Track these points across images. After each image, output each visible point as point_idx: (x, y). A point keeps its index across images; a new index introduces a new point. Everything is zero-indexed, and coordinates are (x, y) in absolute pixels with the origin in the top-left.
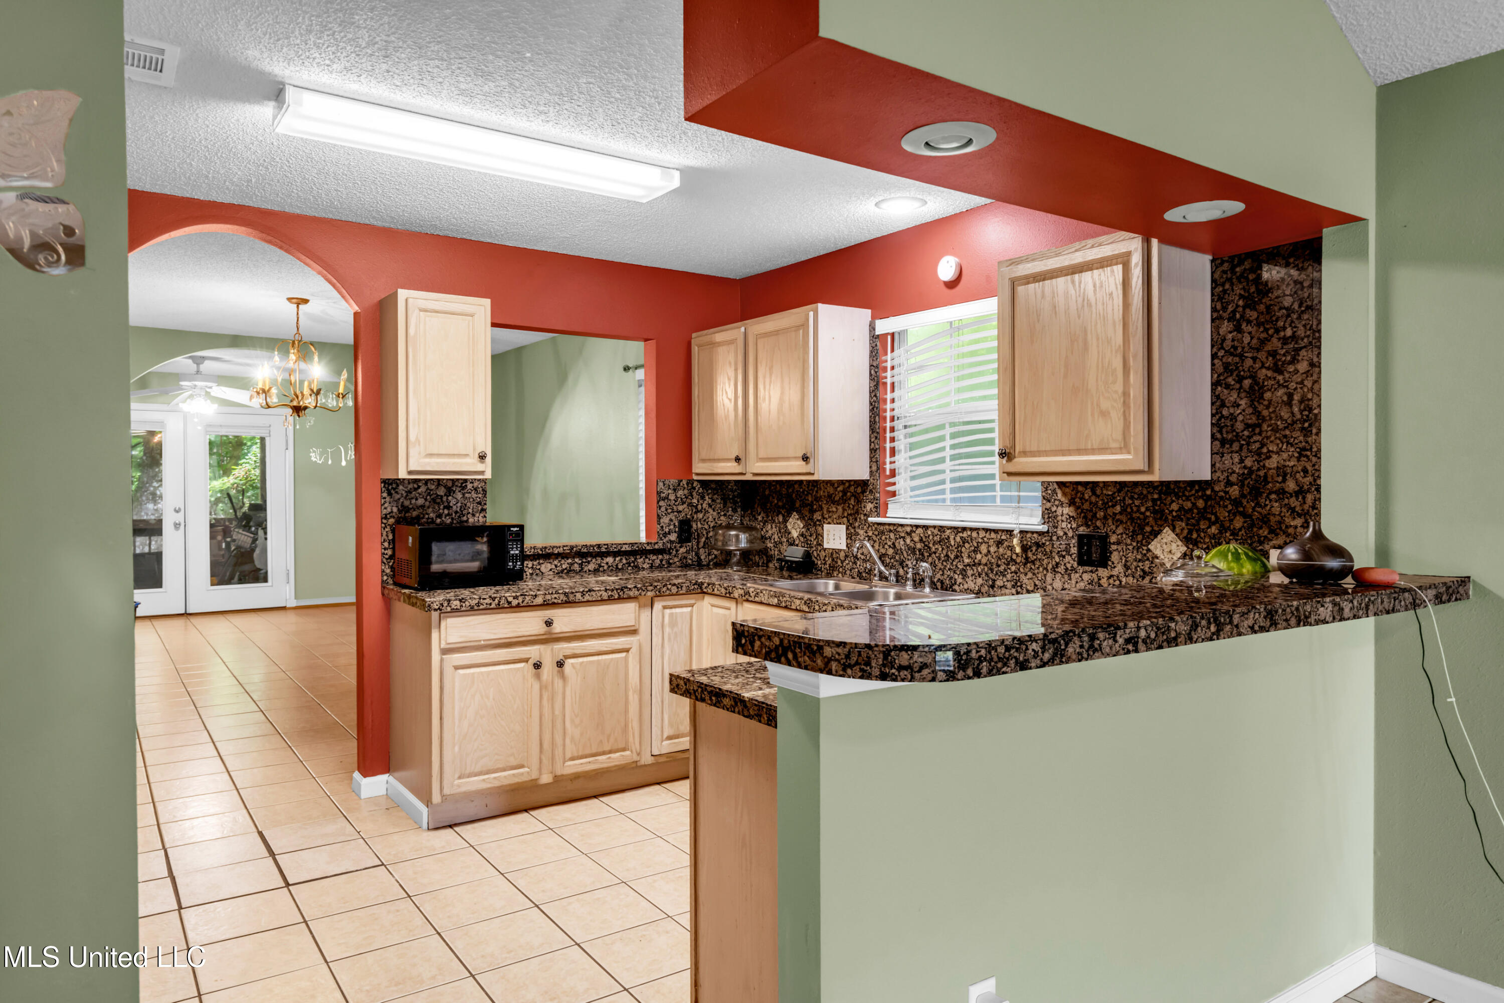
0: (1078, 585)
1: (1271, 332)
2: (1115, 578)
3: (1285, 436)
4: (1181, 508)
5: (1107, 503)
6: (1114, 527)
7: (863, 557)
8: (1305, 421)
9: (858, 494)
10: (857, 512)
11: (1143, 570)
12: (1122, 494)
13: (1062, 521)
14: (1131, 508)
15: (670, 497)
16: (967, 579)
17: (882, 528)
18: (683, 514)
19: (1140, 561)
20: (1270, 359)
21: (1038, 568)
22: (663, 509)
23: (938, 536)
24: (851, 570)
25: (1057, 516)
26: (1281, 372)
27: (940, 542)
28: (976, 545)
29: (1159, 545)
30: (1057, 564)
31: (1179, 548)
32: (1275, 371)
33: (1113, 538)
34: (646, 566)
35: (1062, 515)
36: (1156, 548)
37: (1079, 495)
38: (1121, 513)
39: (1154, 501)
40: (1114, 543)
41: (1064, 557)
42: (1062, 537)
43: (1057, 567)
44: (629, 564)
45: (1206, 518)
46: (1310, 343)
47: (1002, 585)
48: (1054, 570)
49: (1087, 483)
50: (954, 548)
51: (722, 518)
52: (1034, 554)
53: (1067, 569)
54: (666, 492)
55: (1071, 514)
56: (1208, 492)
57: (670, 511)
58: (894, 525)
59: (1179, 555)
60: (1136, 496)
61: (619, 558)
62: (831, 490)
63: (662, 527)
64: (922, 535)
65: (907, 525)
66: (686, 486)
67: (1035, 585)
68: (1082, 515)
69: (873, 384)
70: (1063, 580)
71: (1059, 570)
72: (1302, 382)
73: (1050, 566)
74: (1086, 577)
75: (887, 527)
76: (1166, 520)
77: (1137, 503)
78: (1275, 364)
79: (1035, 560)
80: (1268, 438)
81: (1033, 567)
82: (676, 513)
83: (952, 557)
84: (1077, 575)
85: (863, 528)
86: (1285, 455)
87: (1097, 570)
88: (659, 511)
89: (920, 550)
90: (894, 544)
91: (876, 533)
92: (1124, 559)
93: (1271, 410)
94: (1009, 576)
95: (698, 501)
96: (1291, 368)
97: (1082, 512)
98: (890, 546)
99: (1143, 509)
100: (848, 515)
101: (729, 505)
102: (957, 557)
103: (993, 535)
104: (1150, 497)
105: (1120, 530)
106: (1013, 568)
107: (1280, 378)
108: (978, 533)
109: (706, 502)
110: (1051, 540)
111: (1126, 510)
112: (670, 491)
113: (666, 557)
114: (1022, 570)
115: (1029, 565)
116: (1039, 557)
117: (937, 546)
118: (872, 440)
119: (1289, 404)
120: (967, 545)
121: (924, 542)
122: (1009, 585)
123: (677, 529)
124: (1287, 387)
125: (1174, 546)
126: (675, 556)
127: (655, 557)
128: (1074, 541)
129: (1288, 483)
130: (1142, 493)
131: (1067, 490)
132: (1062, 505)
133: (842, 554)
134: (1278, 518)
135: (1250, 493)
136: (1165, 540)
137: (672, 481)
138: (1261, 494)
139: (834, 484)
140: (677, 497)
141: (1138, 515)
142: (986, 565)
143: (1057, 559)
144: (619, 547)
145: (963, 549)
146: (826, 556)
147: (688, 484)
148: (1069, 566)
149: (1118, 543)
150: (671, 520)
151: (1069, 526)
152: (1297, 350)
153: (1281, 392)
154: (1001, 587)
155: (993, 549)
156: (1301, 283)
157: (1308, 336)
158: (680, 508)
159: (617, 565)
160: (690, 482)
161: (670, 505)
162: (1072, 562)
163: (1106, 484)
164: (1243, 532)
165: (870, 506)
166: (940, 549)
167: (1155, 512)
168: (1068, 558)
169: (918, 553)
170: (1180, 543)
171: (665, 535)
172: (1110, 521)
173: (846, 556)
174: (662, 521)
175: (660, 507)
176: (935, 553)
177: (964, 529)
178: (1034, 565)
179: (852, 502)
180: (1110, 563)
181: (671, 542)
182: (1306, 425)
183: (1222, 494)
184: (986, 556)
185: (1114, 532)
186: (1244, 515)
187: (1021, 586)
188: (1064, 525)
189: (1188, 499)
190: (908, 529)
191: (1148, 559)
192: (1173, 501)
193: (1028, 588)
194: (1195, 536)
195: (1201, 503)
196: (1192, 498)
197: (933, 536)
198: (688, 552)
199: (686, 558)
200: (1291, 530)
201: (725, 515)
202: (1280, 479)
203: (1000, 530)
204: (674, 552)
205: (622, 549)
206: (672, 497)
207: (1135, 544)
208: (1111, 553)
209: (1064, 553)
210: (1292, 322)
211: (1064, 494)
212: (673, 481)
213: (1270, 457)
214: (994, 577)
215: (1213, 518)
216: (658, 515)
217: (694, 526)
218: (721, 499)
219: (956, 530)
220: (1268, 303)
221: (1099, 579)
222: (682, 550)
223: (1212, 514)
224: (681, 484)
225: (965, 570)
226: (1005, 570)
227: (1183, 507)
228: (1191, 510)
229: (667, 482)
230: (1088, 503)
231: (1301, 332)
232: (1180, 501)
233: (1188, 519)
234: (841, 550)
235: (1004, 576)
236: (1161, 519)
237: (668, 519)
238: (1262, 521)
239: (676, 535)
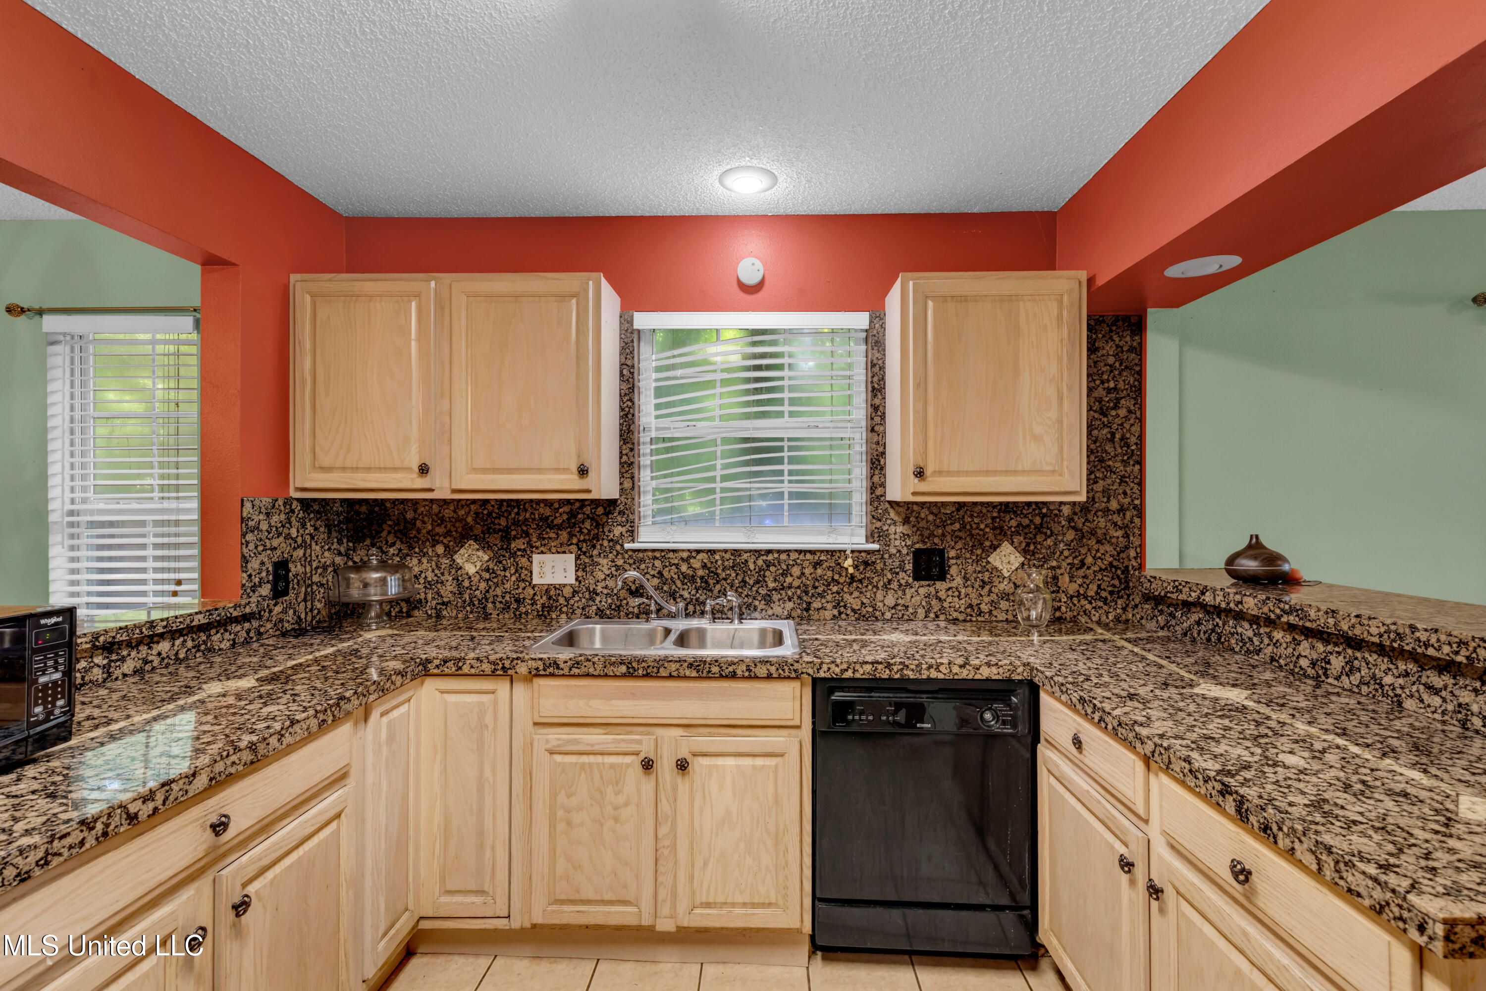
0: (913, 600)
1: (1098, 382)
2: (954, 590)
3: (1109, 466)
4: (1020, 525)
5: (946, 521)
6: (953, 543)
7: (605, 591)
8: (1125, 455)
9: (599, 516)
10: (597, 537)
11: (982, 581)
12: (961, 513)
13: (895, 539)
14: (971, 526)
15: (261, 527)
16: (772, 605)
17: (641, 555)
18: (279, 552)
19: (979, 572)
20: (1097, 404)
21: (867, 586)
22: (251, 546)
23: (731, 561)
24: (583, 609)
25: (889, 534)
26: (1106, 416)
27: (733, 567)
28: (785, 567)
29: (998, 558)
30: (890, 581)
31: (1016, 559)
32: (1100, 414)
33: (952, 553)
34: (225, 645)
35: (895, 534)
36: (995, 560)
37: (914, 514)
38: (960, 530)
39: (993, 518)
40: (953, 558)
41: (897, 573)
42: (895, 555)
43: (889, 584)
44: (197, 647)
45: (1042, 533)
46: (1128, 395)
47: (820, 606)
48: (886, 587)
49: (924, 503)
50: (753, 573)
51: (327, 554)
52: (861, 573)
53: (900, 585)
54: (256, 518)
55: (906, 533)
56: (1044, 511)
57: (260, 548)
58: (662, 551)
59: (1017, 565)
60: (975, 515)
61: (181, 639)
62: (547, 512)
63: (250, 576)
64: (705, 561)
65: (683, 550)
66: (282, 508)
67: (863, 603)
68: (919, 533)
69: (625, 386)
70: (896, 596)
71: (892, 586)
72: (1122, 425)
73: (881, 583)
74: (922, 591)
75: (650, 554)
76: (1005, 535)
77: (976, 520)
78: (1101, 408)
79: (864, 578)
80: (1095, 467)
81: (860, 586)
82: (269, 552)
83: (751, 582)
84: (913, 590)
85: (606, 557)
86: (1109, 481)
87: (934, 584)
88: (245, 550)
89: (702, 578)
90: (660, 573)
91: (631, 561)
92: (963, 571)
93: (1098, 444)
94: (829, 598)
95: (298, 531)
96: (1113, 413)
97: (918, 530)
98: (654, 576)
99: (982, 526)
100: (579, 541)
101: (334, 534)
102: (757, 582)
103: (808, 556)
104: (989, 515)
105: (959, 545)
106: (835, 589)
107: (1105, 419)
108: (788, 555)
109: (307, 531)
110: (882, 558)
111: (964, 527)
112: (261, 517)
113: (255, 624)
114: (845, 589)
115: (855, 584)
116: (868, 575)
117: (728, 572)
118: (624, 452)
119: (1112, 440)
120: (772, 569)
121: (709, 569)
122: (829, 606)
123: (271, 577)
124: (1110, 427)
125: (1012, 558)
126: (268, 620)
127: (239, 628)
128: (910, 557)
129: (1111, 503)
130: (981, 512)
131: (901, 509)
132: (895, 523)
133: (567, 592)
134: (1104, 531)
135: (1081, 511)
136: (1003, 553)
137: (265, 499)
138: (1090, 511)
139: (552, 504)
140: (270, 526)
141: (977, 531)
142: (799, 587)
143: (890, 576)
144: (188, 621)
145: (767, 573)
146: (535, 594)
147: (285, 504)
148: (903, 582)
149: (957, 558)
150: (263, 563)
151: (903, 544)
152: (1118, 400)
153: (1106, 431)
154: (818, 609)
155: (807, 571)
156: (1122, 347)
157: (1127, 389)
158: (275, 543)
159: (177, 654)
160: (288, 501)
161: (261, 540)
162: (907, 578)
163: (943, 504)
164: (1075, 542)
165: (618, 531)
166: (734, 575)
167: (994, 529)
168: (902, 574)
169: (699, 580)
170: (1018, 554)
171: (254, 589)
172: (948, 538)
173: (575, 593)
174: (249, 565)
175: (247, 543)
176: (725, 579)
177: (769, 552)
178: (862, 583)
179: (587, 524)
180: (948, 576)
181: (264, 598)
182: (1125, 458)
183: (1057, 512)
184: (799, 578)
185: (953, 548)
186: (1075, 528)
187: (845, 606)
188: (897, 543)
189: (1025, 516)
190: (685, 555)
191: (988, 570)
192: (1011, 519)
193: (854, 606)
194: (1032, 547)
195: (1038, 520)
196: (1030, 516)
197: (723, 561)
198: (284, 611)
199: (281, 621)
200: (1114, 540)
201: (329, 549)
202: (1105, 500)
203: (818, 551)
204: (267, 614)
205: (194, 624)
206: (264, 526)
207: (974, 557)
208: (949, 567)
209: (898, 570)
210: (1114, 376)
211: (898, 513)
212: (266, 501)
213: (1097, 482)
214: (809, 600)
215: (1049, 532)
216: (243, 557)
217: (293, 569)
218: (326, 526)
219: (758, 553)
220: (1096, 359)
221: (937, 592)
222: (278, 609)
223: (1048, 528)
224: (277, 506)
225: (769, 596)
226: (824, 591)
227: (1021, 524)
228: (1028, 526)
229: (257, 502)
230: (924, 521)
231: (1121, 385)
232: (1019, 519)
233: (1026, 534)
234: (565, 586)
235: (823, 597)
236: (1000, 534)
237: (258, 562)
238: (1091, 533)
239: (269, 586)
